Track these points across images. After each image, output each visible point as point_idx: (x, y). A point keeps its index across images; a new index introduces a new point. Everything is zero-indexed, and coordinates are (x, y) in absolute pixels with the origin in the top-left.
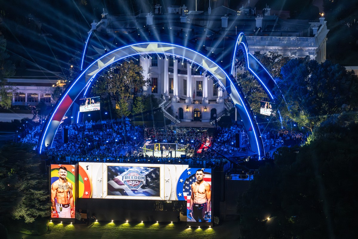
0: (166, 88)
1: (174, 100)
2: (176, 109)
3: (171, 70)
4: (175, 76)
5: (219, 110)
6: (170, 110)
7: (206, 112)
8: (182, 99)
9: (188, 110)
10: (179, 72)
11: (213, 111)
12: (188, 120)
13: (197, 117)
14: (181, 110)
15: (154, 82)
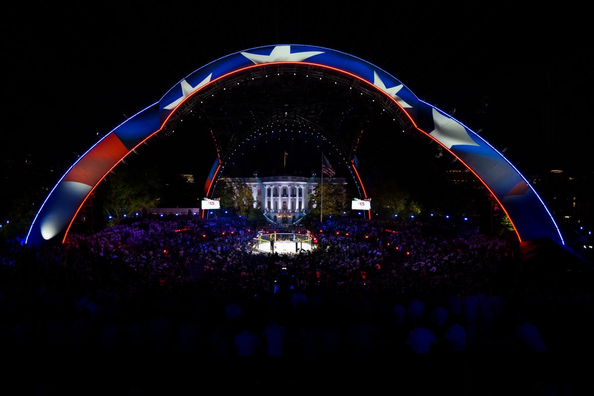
0: (266, 206)
1: (271, 211)
2: (272, 216)
3: (269, 195)
4: (272, 198)
5: (297, 216)
6: (269, 217)
7: (290, 218)
8: (276, 211)
9: (279, 217)
10: (274, 196)
11: (294, 217)
12: (279, 221)
13: (285, 220)
14: (275, 217)
15: (260, 204)
